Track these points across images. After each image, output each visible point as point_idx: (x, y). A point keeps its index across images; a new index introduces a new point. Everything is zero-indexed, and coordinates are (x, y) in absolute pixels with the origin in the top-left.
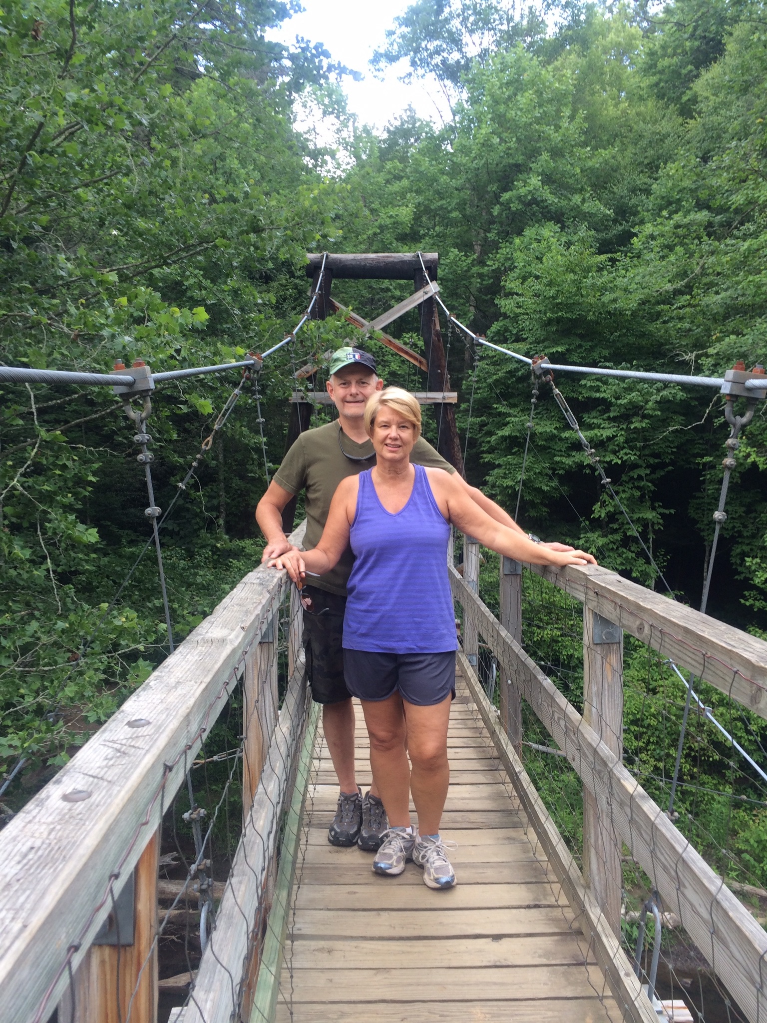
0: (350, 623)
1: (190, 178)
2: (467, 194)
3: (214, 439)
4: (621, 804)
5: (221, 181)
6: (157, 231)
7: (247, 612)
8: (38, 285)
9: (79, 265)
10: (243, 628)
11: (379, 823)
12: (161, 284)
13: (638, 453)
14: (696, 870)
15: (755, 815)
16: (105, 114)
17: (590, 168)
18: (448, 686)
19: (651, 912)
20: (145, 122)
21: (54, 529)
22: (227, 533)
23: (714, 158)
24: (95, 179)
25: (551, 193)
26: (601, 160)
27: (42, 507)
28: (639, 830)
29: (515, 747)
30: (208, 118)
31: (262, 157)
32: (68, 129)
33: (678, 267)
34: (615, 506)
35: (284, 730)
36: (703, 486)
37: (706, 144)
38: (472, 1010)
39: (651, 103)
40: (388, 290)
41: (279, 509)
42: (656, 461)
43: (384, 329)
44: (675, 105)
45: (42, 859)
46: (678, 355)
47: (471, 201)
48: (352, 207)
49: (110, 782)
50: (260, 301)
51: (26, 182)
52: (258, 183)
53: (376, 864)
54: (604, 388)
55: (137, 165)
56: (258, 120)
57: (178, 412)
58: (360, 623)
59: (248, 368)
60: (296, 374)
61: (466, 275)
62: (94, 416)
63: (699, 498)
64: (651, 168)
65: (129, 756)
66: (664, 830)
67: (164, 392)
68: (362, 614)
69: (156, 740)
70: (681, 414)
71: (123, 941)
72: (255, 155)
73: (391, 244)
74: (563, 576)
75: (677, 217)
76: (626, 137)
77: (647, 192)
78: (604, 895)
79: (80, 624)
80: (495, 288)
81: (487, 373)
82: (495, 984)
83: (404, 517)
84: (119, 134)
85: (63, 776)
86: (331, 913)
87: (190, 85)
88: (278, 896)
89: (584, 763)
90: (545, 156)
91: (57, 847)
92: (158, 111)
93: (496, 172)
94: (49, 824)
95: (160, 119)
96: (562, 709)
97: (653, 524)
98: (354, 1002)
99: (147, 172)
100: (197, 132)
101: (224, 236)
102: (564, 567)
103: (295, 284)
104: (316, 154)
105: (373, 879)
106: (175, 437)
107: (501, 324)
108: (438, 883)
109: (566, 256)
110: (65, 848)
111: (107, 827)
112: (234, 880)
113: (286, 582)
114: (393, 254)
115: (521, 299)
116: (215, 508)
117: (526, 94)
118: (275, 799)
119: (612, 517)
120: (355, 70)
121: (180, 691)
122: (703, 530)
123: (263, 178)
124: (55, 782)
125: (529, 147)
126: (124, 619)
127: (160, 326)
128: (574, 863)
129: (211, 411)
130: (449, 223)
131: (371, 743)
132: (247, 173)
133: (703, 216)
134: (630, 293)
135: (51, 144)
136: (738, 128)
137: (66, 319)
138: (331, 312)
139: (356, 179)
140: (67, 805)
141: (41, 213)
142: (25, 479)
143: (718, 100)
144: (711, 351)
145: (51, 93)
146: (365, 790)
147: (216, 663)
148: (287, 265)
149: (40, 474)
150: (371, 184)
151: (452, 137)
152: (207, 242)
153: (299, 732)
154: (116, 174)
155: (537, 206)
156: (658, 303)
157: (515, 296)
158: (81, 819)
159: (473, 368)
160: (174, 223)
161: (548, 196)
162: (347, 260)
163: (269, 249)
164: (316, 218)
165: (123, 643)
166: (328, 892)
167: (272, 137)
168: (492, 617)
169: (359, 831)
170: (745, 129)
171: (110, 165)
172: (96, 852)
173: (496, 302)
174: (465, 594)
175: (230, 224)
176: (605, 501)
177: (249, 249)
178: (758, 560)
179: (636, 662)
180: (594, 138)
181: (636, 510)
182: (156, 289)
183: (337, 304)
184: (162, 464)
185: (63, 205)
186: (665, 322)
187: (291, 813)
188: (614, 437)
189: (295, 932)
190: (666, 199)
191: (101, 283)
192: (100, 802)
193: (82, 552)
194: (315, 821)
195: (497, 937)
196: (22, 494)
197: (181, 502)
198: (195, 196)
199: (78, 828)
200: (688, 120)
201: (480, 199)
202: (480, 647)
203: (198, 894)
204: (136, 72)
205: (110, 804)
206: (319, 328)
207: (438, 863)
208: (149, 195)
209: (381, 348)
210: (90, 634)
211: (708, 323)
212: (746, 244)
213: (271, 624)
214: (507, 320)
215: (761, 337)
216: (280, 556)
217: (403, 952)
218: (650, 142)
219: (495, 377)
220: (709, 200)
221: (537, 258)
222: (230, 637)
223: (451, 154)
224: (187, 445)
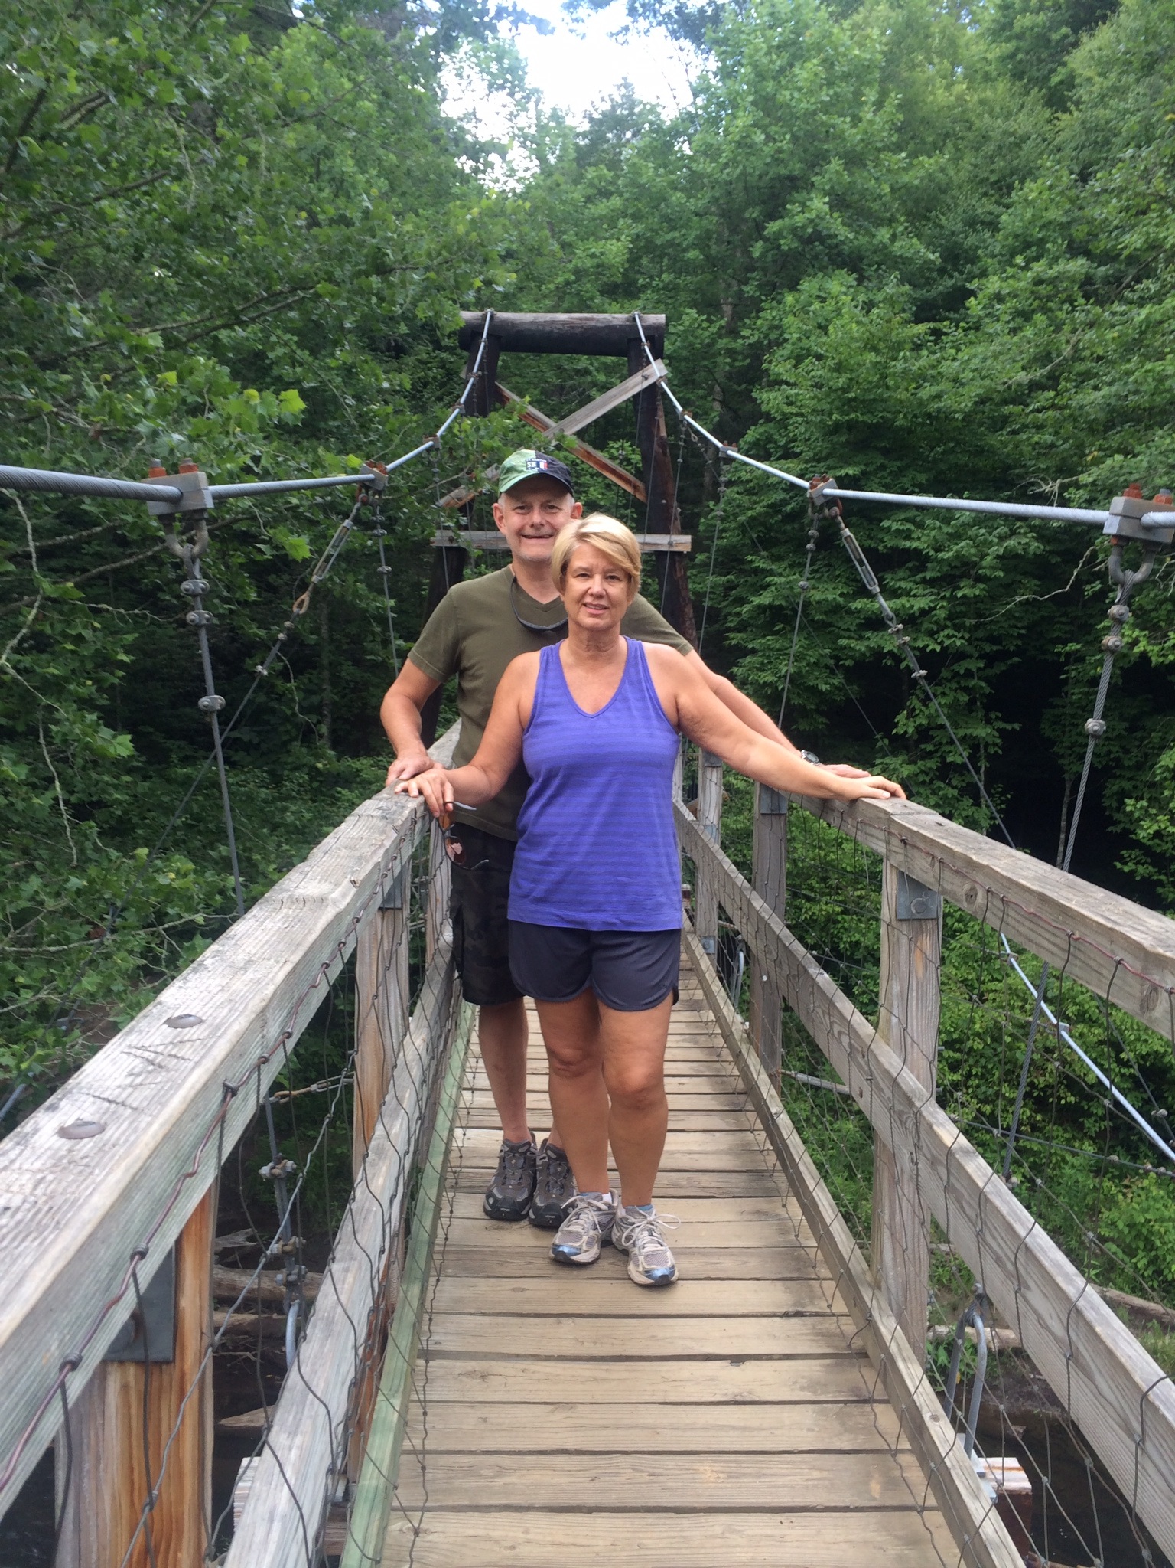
0: (520, 882)
1: (278, 185)
2: (712, 222)
3: (312, 600)
4: (933, 1163)
5: (327, 193)
6: (225, 270)
7: (361, 859)
8: (39, 353)
9: (101, 321)
10: (354, 882)
11: (562, 1187)
12: (231, 355)
13: (967, 636)
14: (1047, 1264)
15: (1126, 1187)
16: (143, 79)
17: (905, 185)
18: (667, 983)
19: (973, 1325)
20: (206, 92)
21: (64, 734)
22: (333, 748)
23: (1099, 175)
24: (128, 185)
25: (843, 223)
26: (922, 173)
27: (45, 701)
28: (959, 1200)
29: (770, 1076)
30: (307, 90)
31: (392, 156)
32: (85, 104)
33: (1037, 346)
34: (929, 717)
35: (418, 1042)
36: (1065, 689)
37: (1085, 153)
38: (697, 1466)
39: (1002, 86)
40: (586, 372)
41: (416, 703)
42: (995, 648)
43: (580, 434)
44: (1040, 89)
45: (22, 1226)
46: (1032, 484)
47: (719, 234)
48: (533, 236)
49: (135, 1109)
50: (386, 385)
51: (18, 186)
52: (384, 196)
53: (555, 1247)
54: (918, 533)
55: (193, 164)
56: (386, 94)
57: (258, 558)
58: (534, 881)
59: (365, 485)
60: (442, 502)
61: (709, 351)
62: (127, 561)
63: (1058, 706)
64: (1000, 189)
65: (168, 1070)
66: (998, 1202)
67: (235, 526)
68: (538, 867)
69: (212, 1046)
70: (1035, 577)
71: (154, 1355)
72: (381, 152)
73: (592, 299)
74: (852, 815)
75: (1038, 267)
76: (962, 138)
77: (993, 226)
78: (901, 1299)
79: (105, 883)
80: (753, 373)
81: (739, 506)
82: (734, 1428)
83: (607, 719)
84: (165, 113)
85: (61, 1099)
86: (487, 1320)
87: (279, 39)
88: (405, 1293)
89: (877, 1101)
90: (835, 165)
91: (46, 1208)
92: (226, 76)
93: (759, 188)
94: (34, 1173)
95: (230, 91)
96: (845, 1019)
97: (987, 745)
98: (520, 1453)
99: (210, 174)
100: (289, 113)
101: (330, 279)
102: (854, 801)
103: (442, 360)
104: (476, 151)
105: (550, 1270)
106: (253, 596)
107: (761, 430)
108: (649, 1277)
109: (864, 325)
110: (60, 1208)
111: (128, 1178)
112: (336, 1267)
113: (424, 817)
114: (595, 315)
115: (793, 392)
116: (316, 710)
117: (809, 65)
118: (401, 1147)
119: (924, 734)
120: (539, 16)
121: (251, 974)
122: (1062, 756)
123: (392, 189)
124: (48, 1109)
125: (812, 149)
126: (173, 875)
127: (229, 418)
128: (858, 1251)
129: (307, 555)
130: (681, 267)
131: (551, 1067)
132: (368, 181)
133: (1078, 266)
134: (963, 385)
135: (57, 126)
136: (1137, 127)
137: (81, 406)
138: (498, 405)
139: (540, 193)
140: (66, 1144)
141: (43, 238)
142: (18, 657)
143: (1108, 83)
144: (1085, 479)
145: (55, 40)
146: (540, 1137)
147: (309, 933)
148: (429, 330)
149: (42, 651)
150: (563, 202)
151: (691, 131)
152: (304, 289)
153: (441, 1048)
154: (162, 177)
155: (822, 244)
156: (1005, 402)
157: (784, 387)
158: (87, 1165)
159: (716, 498)
160: (251, 257)
161: (838, 228)
162: (523, 323)
163: (401, 302)
164: (475, 253)
165: (171, 911)
166: (483, 1287)
167: (406, 123)
168: (740, 879)
169: (531, 1198)
170: (1147, 130)
171: (151, 163)
172: (110, 1216)
173: (755, 394)
174: (700, 843)
175: (340, 260)
176: (914, 709)
177: (369, 300)
178: (1145, 803)
179: (954, 954)
180: (912, 138)
181: (962, 724)
182: (223, 361)
183: (507, 392)
184: (233, 640)
185: (76, 225)
186: (1014, 432)
187: (428, 1170)
188: (932, 609)
189: (432, 1347)
190: (1021, 239)
191: (136, 349)
192: (119, 1139)
193: (109, 772)
194: (463, 1183)
195: (738, 1359)
196: (14, 680)
197: (261, 698)
198: (285, 215)
199: (81, 1178)
200: (1059, 114)
201: (734, 231)
202: (721, 927)
203: (284, 1289)
204: (192, 14)
205: (133, 1143)
206: (478, 429)
207: (650, 1248)
208: (213, 211)
209: (574, 464)
210: (120, 897)
211: (1082, 435)
212: (1144, 312)
213: (399, 880)
214: (772, 424)
215: (1161, 458)
216: (414, 776)
217: (595, 1379)
218: (1000, 147)
219: (750, 513)
220: (1088, 242)
221: (820, 327)
222: (333, 895)
223: (689, 157)
224: (271, 609)
